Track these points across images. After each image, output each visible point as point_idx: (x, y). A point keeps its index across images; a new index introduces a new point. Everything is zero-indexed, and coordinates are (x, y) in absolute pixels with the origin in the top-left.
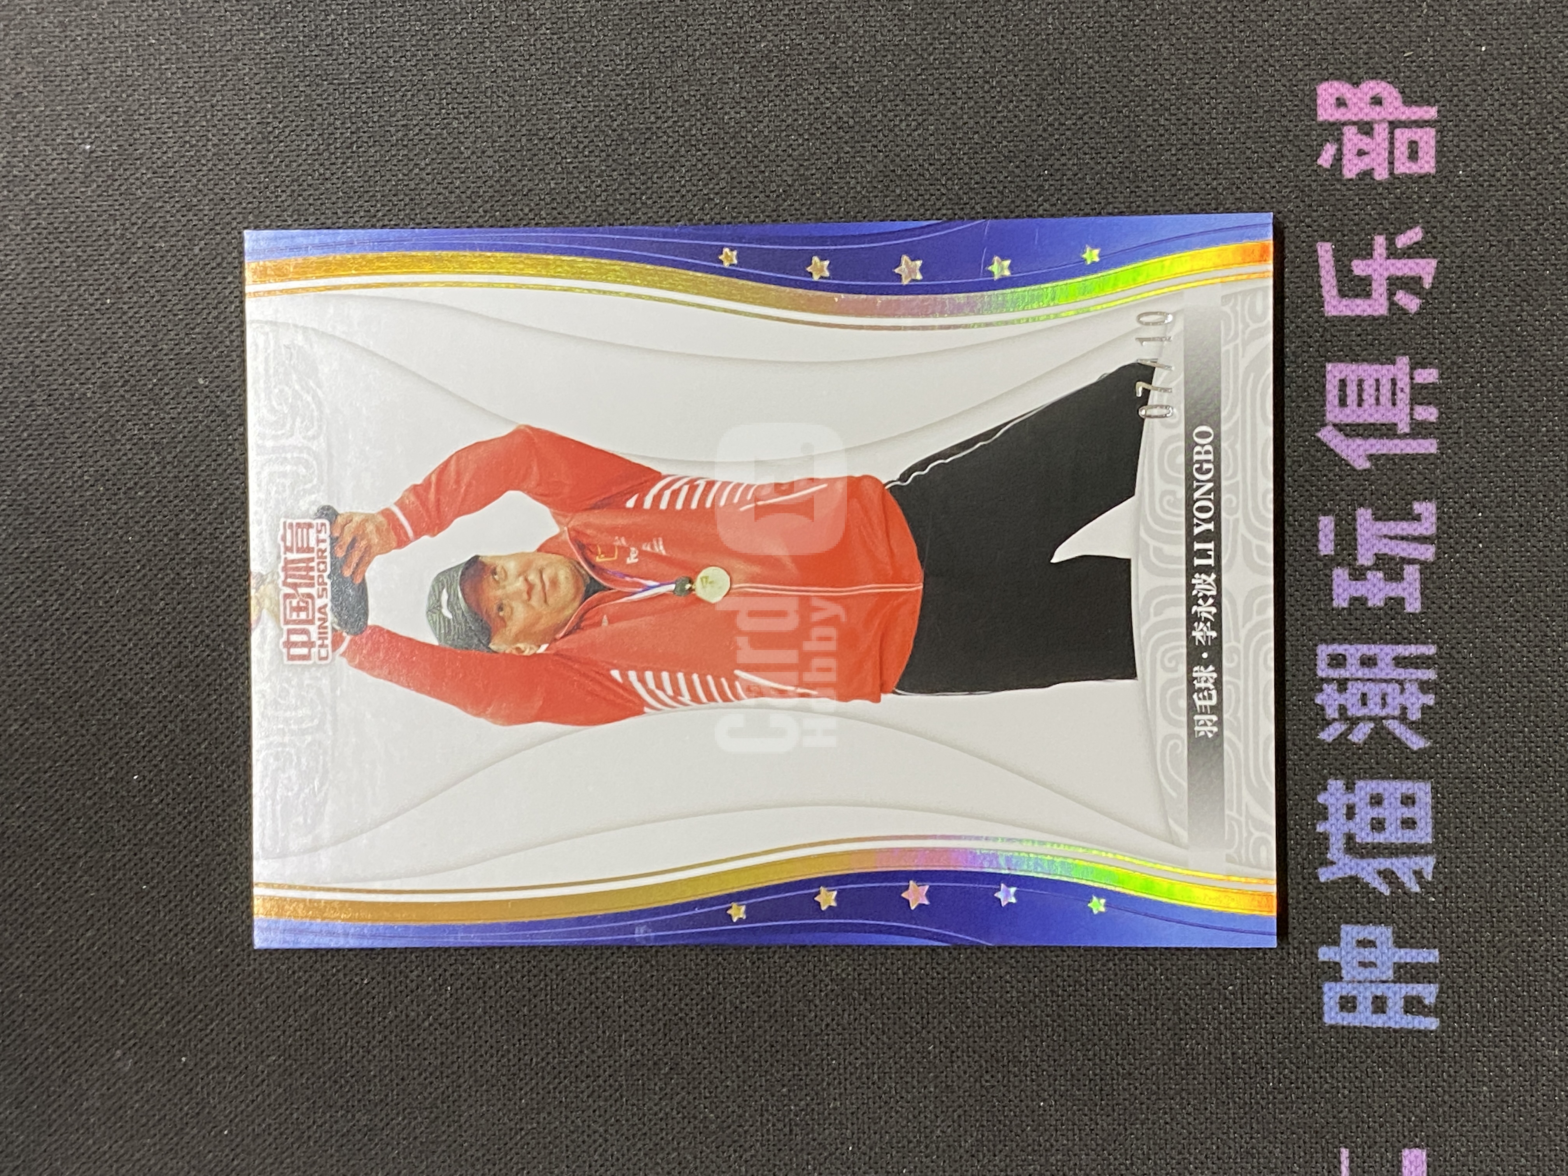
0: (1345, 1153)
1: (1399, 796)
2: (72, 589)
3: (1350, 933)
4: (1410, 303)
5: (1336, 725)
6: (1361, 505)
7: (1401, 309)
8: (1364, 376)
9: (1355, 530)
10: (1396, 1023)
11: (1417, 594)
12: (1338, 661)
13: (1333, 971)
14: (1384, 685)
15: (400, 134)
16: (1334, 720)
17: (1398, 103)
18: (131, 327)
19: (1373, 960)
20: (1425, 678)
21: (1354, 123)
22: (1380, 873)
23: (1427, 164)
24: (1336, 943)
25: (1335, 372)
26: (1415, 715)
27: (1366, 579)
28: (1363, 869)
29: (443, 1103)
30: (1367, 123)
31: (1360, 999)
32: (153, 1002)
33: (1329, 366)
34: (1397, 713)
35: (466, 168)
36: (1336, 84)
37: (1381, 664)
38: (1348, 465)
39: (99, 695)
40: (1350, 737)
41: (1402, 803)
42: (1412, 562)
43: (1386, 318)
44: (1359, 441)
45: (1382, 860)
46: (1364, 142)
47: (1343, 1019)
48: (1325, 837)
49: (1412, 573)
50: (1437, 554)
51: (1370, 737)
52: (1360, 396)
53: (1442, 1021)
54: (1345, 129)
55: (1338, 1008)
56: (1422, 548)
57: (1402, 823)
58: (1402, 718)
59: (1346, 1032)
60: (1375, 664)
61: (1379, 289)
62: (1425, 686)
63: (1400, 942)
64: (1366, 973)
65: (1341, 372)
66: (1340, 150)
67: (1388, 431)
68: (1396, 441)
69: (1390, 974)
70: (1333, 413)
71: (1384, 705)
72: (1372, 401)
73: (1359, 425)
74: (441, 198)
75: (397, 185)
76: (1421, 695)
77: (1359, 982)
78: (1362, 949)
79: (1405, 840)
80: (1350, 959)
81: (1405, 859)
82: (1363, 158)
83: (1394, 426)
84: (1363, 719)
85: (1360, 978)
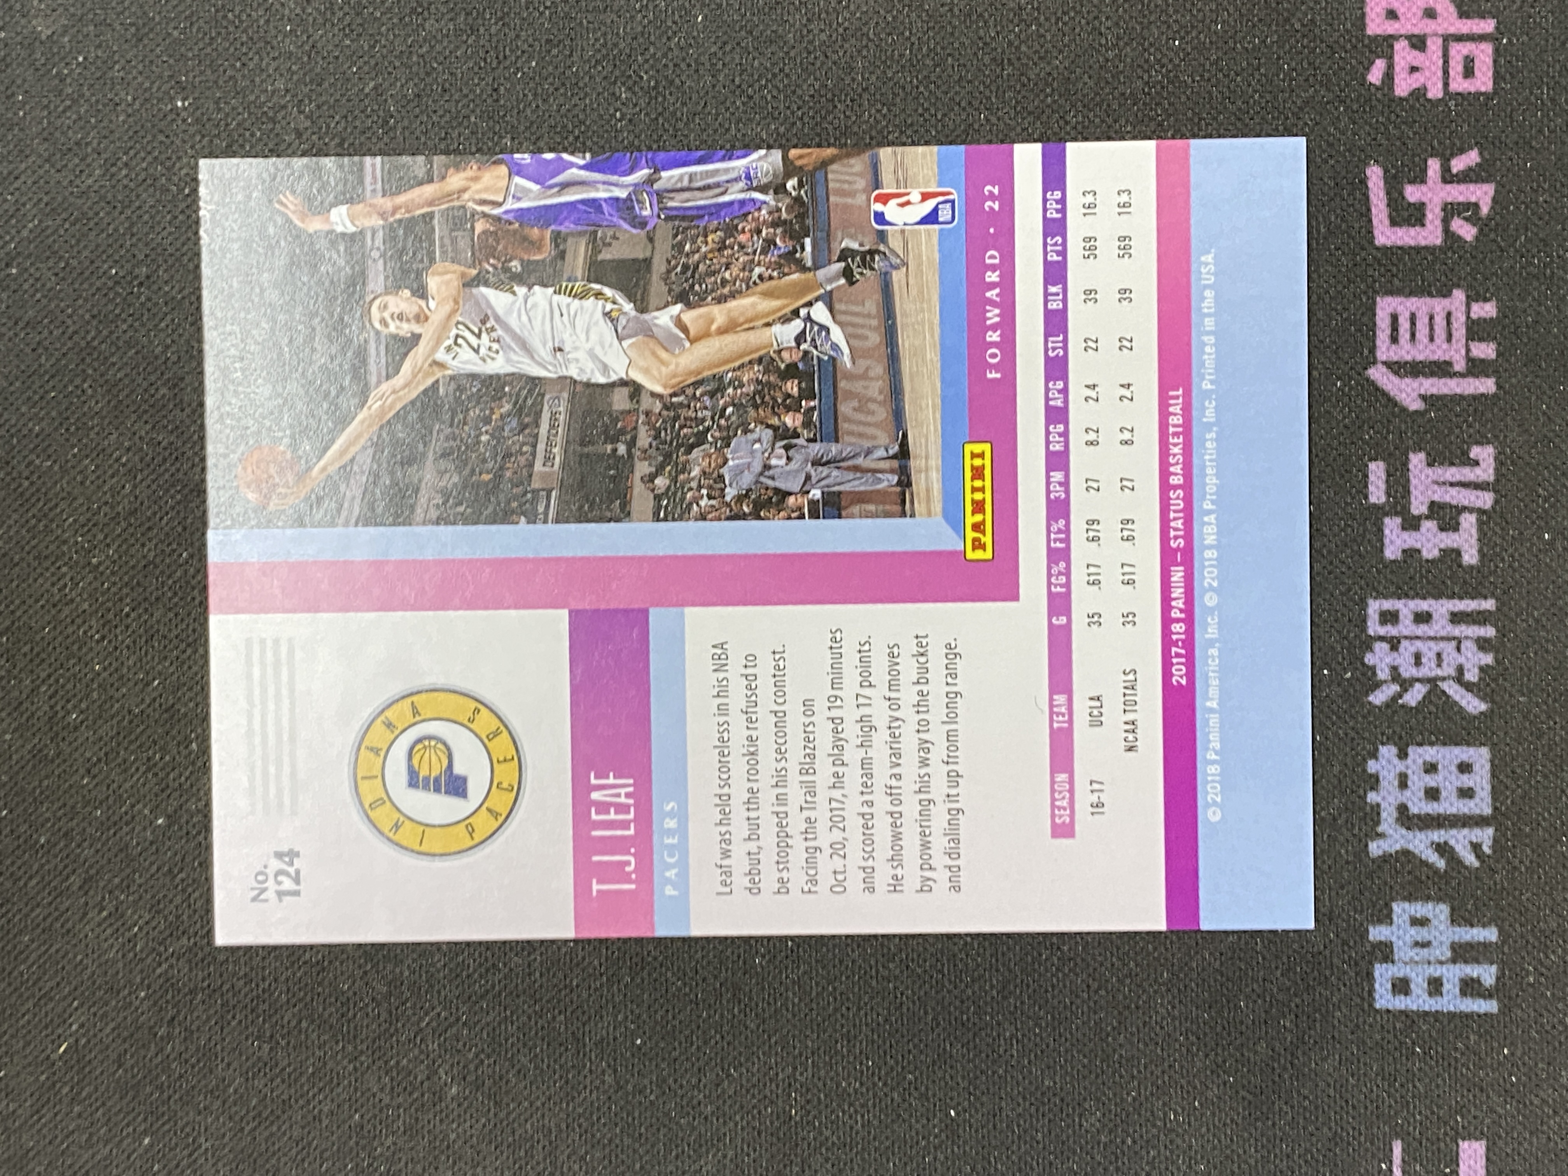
0: (1397, 1143)
1: (1455, 762)
3: (1401, 910)
4: (1466, 231)
5: (1388, 687)
6: (1414, 449)
7: (1457, 237)
8: (1417, 310)
10: (1453, 1006)
11: (1475, 545)
12: (1390, 618)
13: (1385, 951)
14: (1439, 643)
16: (1386, 681)
17: (1454, 15)
19: (1428, 939)
20: (1483, 635)
21: (1405, 37)
22: (1434, 845)
24: (1387, 921)
25: (1385, 306)
26: (1472, 676)
27: (1419, 529)
28: (1417, 842)
30: (1419, 37)
31: (1415, 981)
33: (1379, 300)
34: (1453, 673)
37: (1436, 621)
38: (1398, 405)
40: (1403, 700)
41: (1459, 771)
42: (1466, 510)
43: (1441, 249)
44: (1410, 380)
45: (1437, 832)
46: (1416, 58)
47: (1396, 1002)
48: (1377, 809)
49: (1468, 521)
50: (1495, 501)
51: (1425, 699)
52: (1412, 332)
53: (1502, 1005)
54: (1396, 43)
55: (1390, 992)
56: (1481, 495)
57: (1459, 792)
58: (1459, 677)
60: (1430, 621)
61: (1434, 216)
62: (1483, 644)
63: (1458, 920)
64: (1423, 953)
65: (1392, 306)
67: (1442, 369)
68: (1451, 380)
69: (1448, 954)
70: (1384, 350)
71: (1439, 665)
72: (1426, 337)
73: (1408, 363)
76: (1479, 654)
77: (1414, 963)
78: (1419, 928)
79: (1466, 811)
80: (1407, 938)
81: (1465, 831)
82: (1416, 75)
83: (1449, 364)
84: (1418, 680)
85: (1416, 958)
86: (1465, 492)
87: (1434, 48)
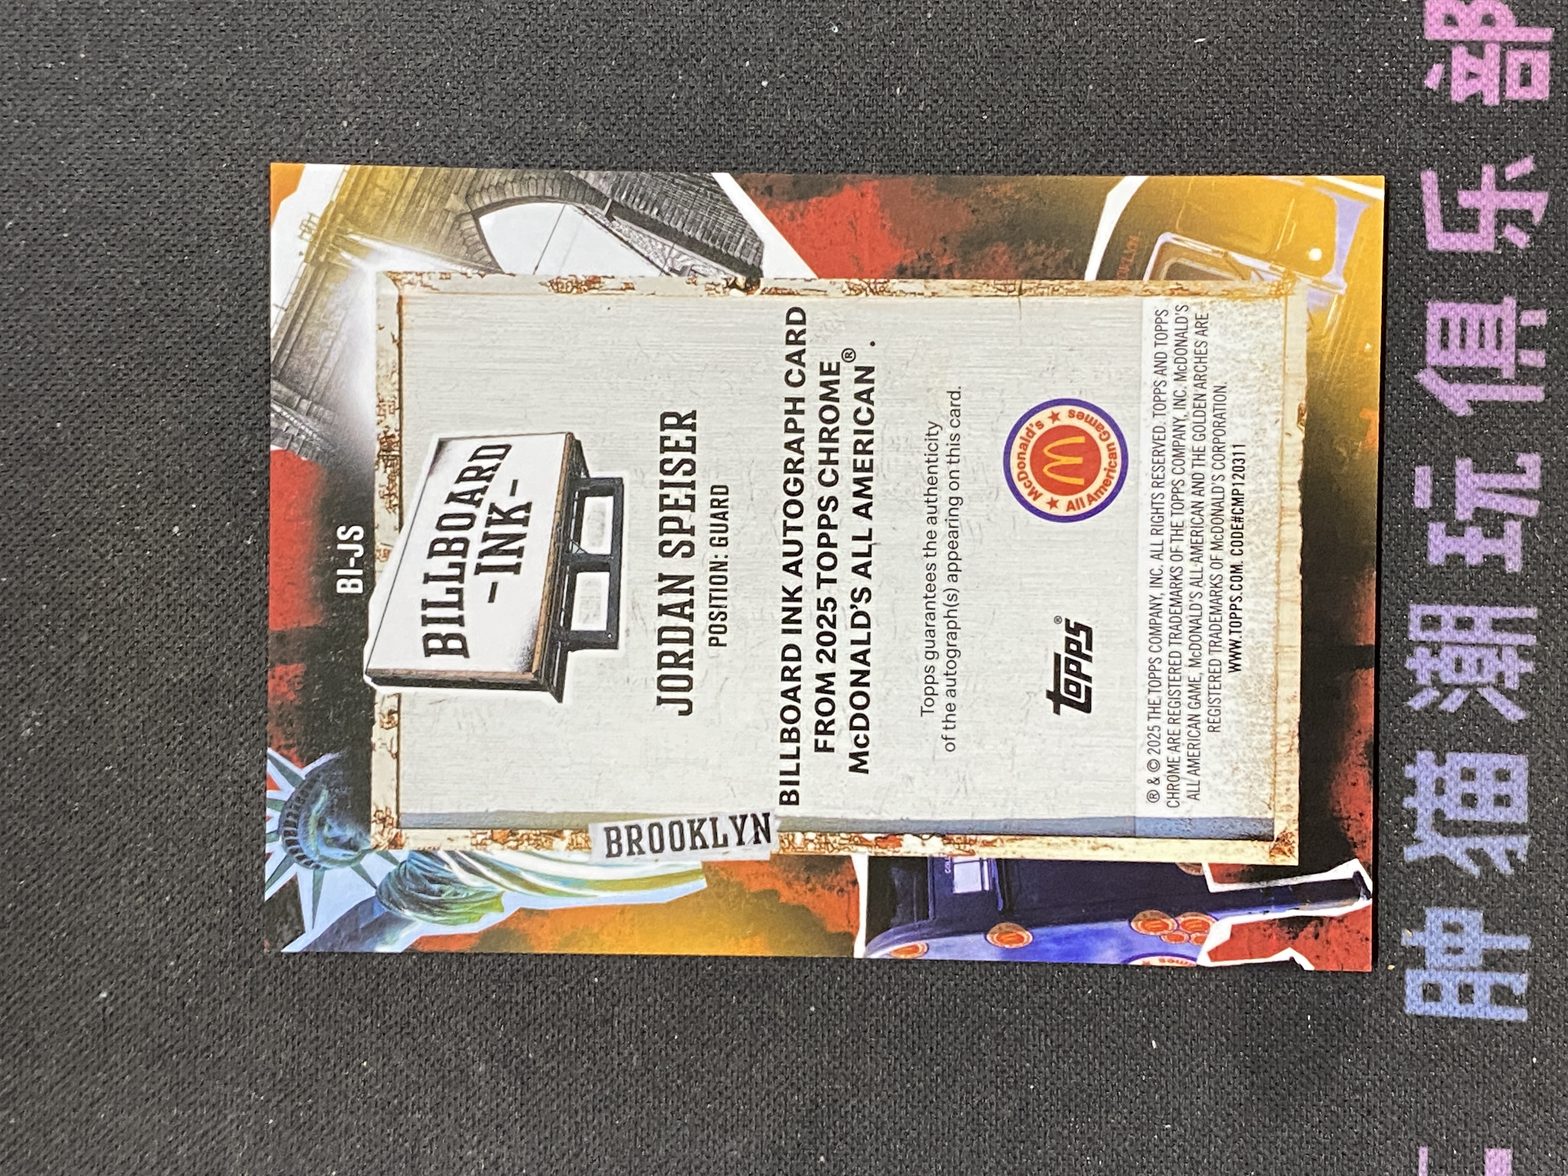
0: (1424, 1153)
1: (1492, 769)
3: (1435, 916)
4: (1519, 239)
5: (1428, 692)
6: (1461, 455)
7: (1509, 244)
8: (1468, 316)
9: (1454, 486)
10: (1483, 1013)
11: (1518, 550)
12: (1430, 623)
13: (1417, 957)
14: (1481, 650)
16: (1426, 686)
17: (1512, 22)
19: (1461, 946)
20: (1525, 643)
21: (1464, 43)
22: (1469, 853)
23: (1540, 91)
24: (1420, 926)
25: (1436, 311)
26: (1512, 683)
27: (1463, 535)
28: (1453, 848)
30: (1478, 44)
31: (1446, 987)
33: (1430, 304)
34: (1494, 681)
37: (1478, 627)
38: (1445, 410)
40: (1442, 705)
41: (1496, 778)
42: (1513, 517)
43: (1493, 256)
44: (1459, 386)
45: (1472, 839)
46: (1474, 64)
47: (1426, 1008)
48: (1412, 814)
49: (1513, 529)
50: (1542, 509)
51: (1465, 705)
52: (1462, 337)
53: (1532, 1013)
54: (1454, 49)
55: (1420, 997)
56: (1525, 502)
57: (1496, 799)
58: (1499, 685)
59: (1433, 1023)
60: (1472, 627)
61: (1487, 221)
62: (1523, 652)
63: (1491, 927)
64: (1455, 960)
65: (1443, 311)
67: (1489, 375)
68: (1499, 387)
69: (1480, 961)
70: (1434, 355)
71: (1480, 670)
72: (1476, 345)
73: (1459, 368)
76: (1520, 662)
77: (1445, 969)
78: (1451, 934)
79: (1501, 819)
80: (1439, 944)
81: (1501, 839)
82: (1473, 81)
83: (1497, 371)
84: (1457, 686)
85: (1449, 965)
86: (1512, 500)
87: (1491, 55)
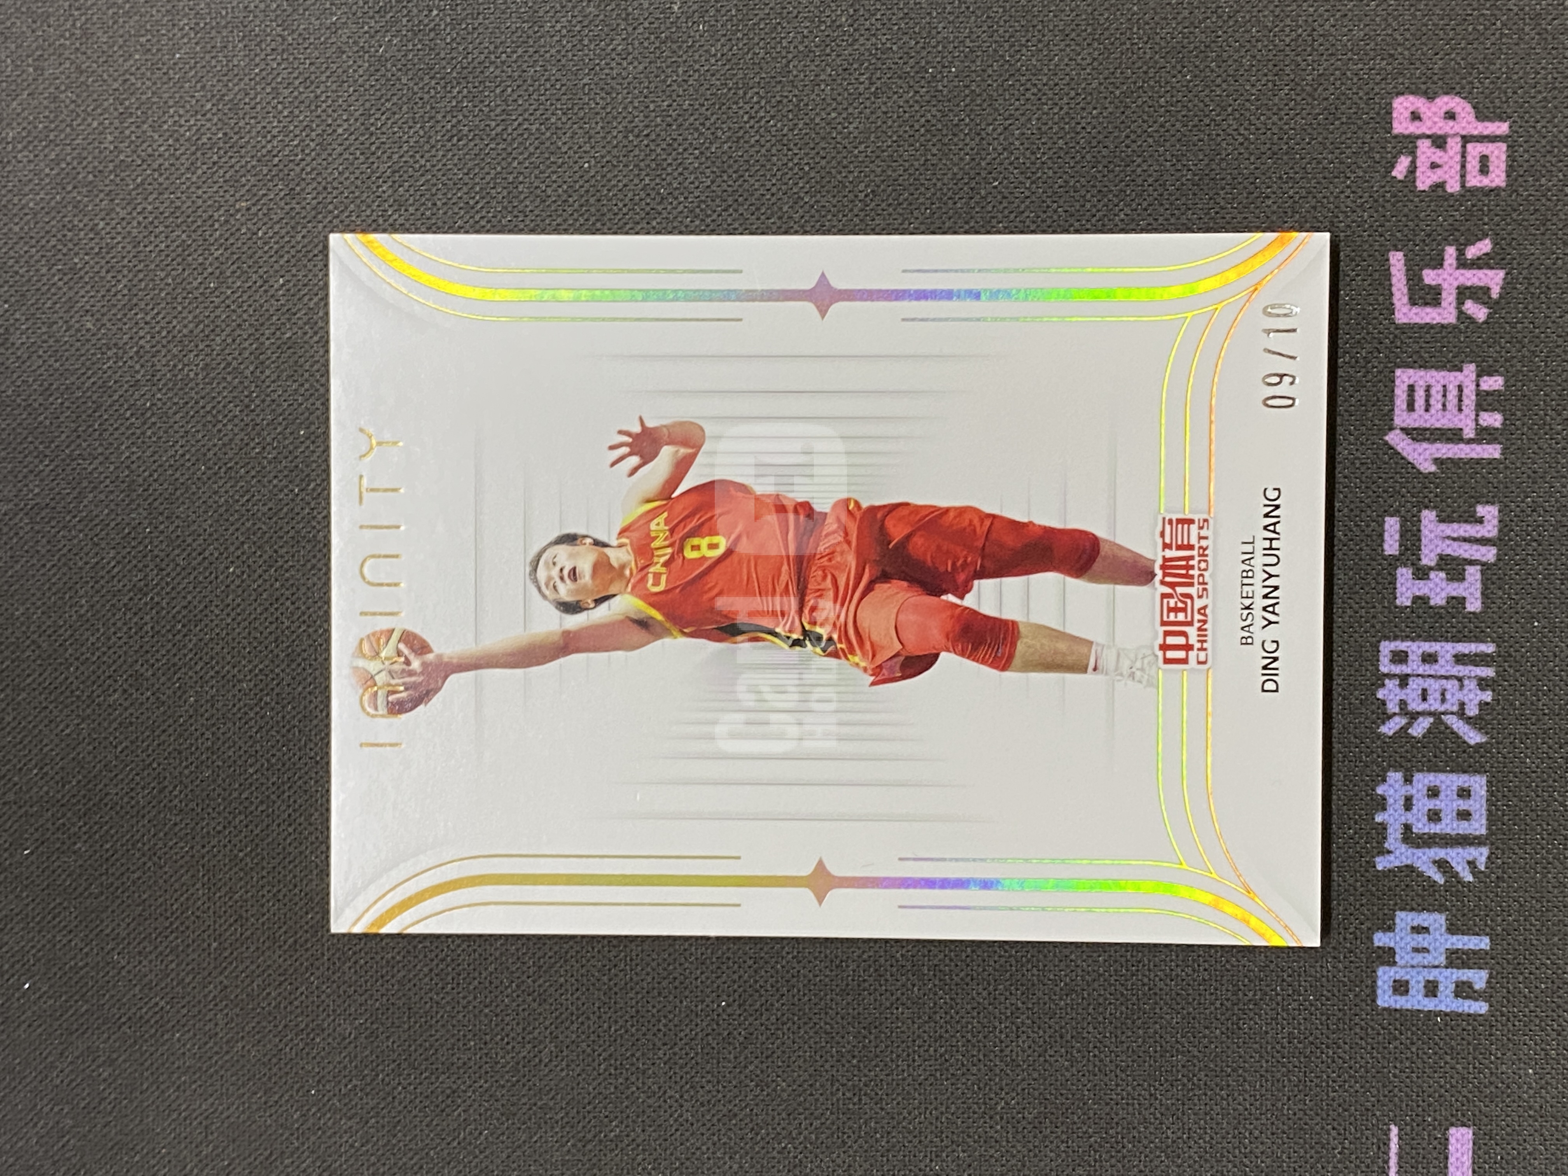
0: (1394, 1130)
1: (1455, 788)
2: (172, 565)
3: (1404, 919)
4: (1479, 313)
5: (1397, 719)
6: (1426, 507)
7: (1469, 318)
8: (1432, 382)
9: (1419, 531)
10: (1447, 1006)
11: (1478, 594)
12: (1400, 657)
13: (1388, 956)
14: (1444, 681)
15: (499, 129)
16: (1395, 714)
17: (1472, 117)
18: (234, 311)
19: (1426, 945)
20: (1484, 675)
21: (1428, 137)
22: (1435, 862)
23: (1497, 178)
24: (1391, 929)
25: (1404, 377)
26: (1472, 711)
27: (1428, 579)
28: (1419, 858)
29: (524, 1067)
30: (1440, 137)
31: (1412, 983)
32: (244, 966)
33: (1398, 372)
34: (1455, 708)
35: (563, 163)
36: (1411, 98)
37: (1441, 661)
38: (1414, 467)
39: (198, 668)
40: (1410, 731)
41: (1458, 795)
42: (1472, 563)
43: (1455, 327)
44: (1425, 445)
45: (1437, 850)
46: (1437, 156)
47: (1396, 1001)
48: (1383, 827)
49: (1473, 573)
50: (1498, 555)
51: (1429, 731)
52: (1427, 401)
53: (1491, 1006)
54: (1419, 143)
55: (1391, 992)
56: (1484, 549)
57: (1458, 814)
58: (1461, 713)
59: (1398, 1016)
60: (1436, 661)
61: (1449, 298)
62: (1483, 684)
63: (1452, 929)
64: (1419, 958)
65: (1409, 378)
66: (1413, 162)
67: (1454, 436)
68: (1462, 446)
69: (1442, 960)
70: (1401, 418)
71: (1443, 700)
72: (1440, 406)
73: (1426, 429)
74: (538, 192)
75: (495, 178)
76: (1479, 692)
77: (1413, 967)
78: (1418, 936)
79: (1462, 831)
80: (1408, 944)
81: (1462, 850)
82: (1437, 171)
83: (1460, 431)
84: (1424, 713)
85: (1414, 963)
86: (1470, 547)
